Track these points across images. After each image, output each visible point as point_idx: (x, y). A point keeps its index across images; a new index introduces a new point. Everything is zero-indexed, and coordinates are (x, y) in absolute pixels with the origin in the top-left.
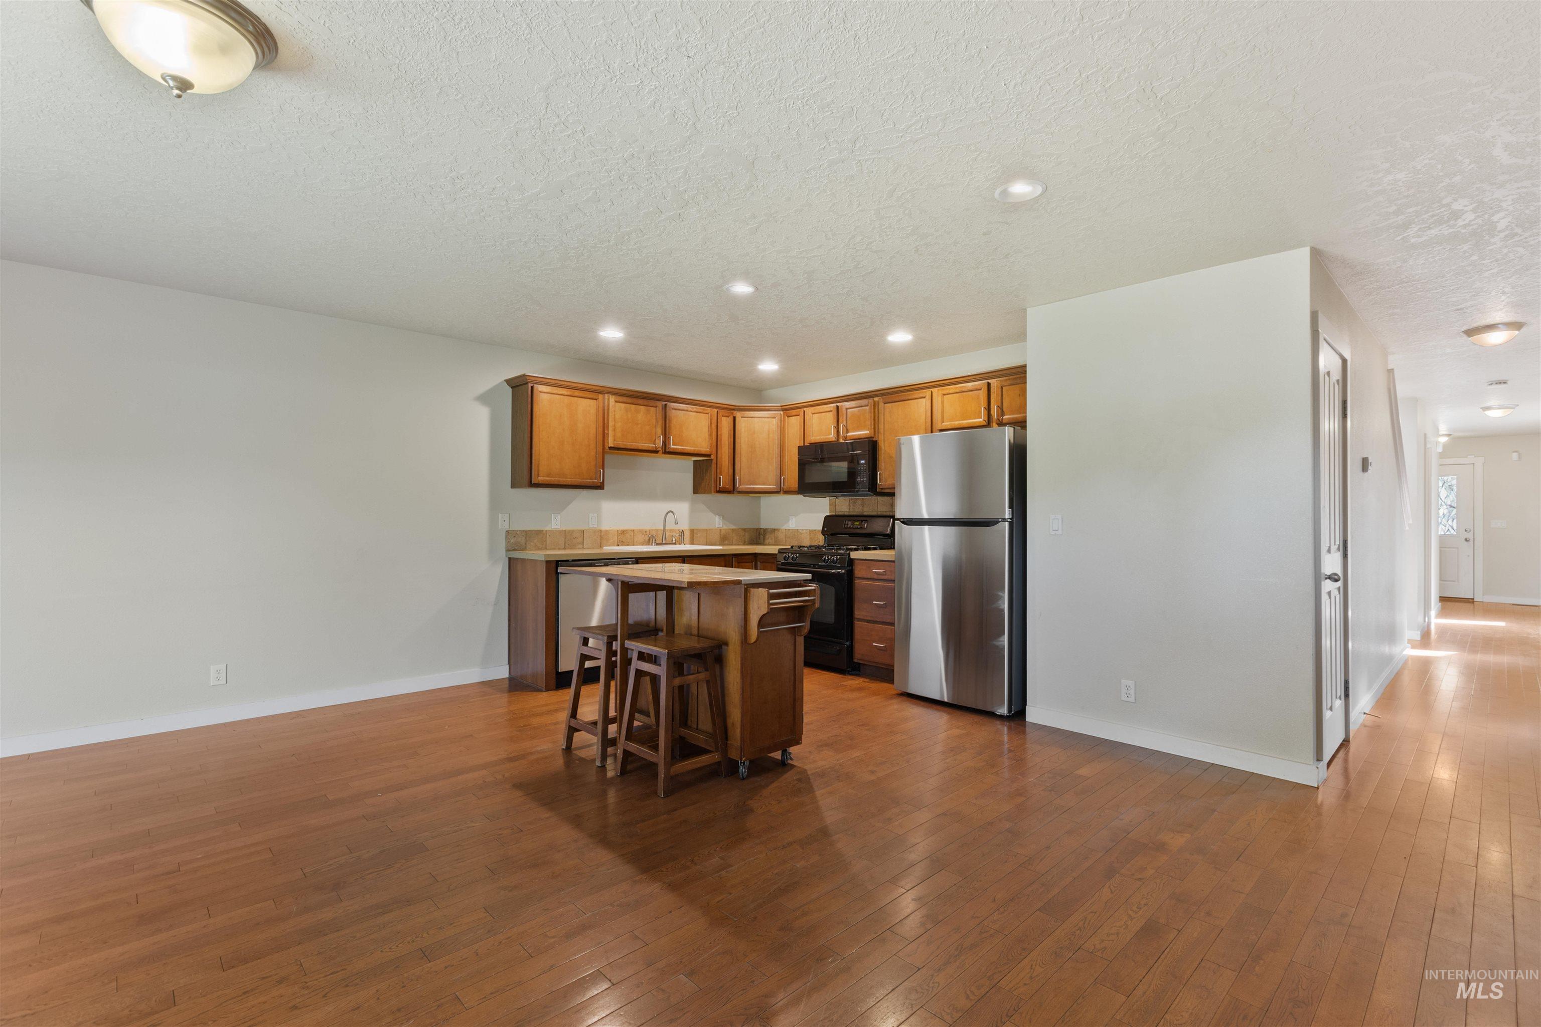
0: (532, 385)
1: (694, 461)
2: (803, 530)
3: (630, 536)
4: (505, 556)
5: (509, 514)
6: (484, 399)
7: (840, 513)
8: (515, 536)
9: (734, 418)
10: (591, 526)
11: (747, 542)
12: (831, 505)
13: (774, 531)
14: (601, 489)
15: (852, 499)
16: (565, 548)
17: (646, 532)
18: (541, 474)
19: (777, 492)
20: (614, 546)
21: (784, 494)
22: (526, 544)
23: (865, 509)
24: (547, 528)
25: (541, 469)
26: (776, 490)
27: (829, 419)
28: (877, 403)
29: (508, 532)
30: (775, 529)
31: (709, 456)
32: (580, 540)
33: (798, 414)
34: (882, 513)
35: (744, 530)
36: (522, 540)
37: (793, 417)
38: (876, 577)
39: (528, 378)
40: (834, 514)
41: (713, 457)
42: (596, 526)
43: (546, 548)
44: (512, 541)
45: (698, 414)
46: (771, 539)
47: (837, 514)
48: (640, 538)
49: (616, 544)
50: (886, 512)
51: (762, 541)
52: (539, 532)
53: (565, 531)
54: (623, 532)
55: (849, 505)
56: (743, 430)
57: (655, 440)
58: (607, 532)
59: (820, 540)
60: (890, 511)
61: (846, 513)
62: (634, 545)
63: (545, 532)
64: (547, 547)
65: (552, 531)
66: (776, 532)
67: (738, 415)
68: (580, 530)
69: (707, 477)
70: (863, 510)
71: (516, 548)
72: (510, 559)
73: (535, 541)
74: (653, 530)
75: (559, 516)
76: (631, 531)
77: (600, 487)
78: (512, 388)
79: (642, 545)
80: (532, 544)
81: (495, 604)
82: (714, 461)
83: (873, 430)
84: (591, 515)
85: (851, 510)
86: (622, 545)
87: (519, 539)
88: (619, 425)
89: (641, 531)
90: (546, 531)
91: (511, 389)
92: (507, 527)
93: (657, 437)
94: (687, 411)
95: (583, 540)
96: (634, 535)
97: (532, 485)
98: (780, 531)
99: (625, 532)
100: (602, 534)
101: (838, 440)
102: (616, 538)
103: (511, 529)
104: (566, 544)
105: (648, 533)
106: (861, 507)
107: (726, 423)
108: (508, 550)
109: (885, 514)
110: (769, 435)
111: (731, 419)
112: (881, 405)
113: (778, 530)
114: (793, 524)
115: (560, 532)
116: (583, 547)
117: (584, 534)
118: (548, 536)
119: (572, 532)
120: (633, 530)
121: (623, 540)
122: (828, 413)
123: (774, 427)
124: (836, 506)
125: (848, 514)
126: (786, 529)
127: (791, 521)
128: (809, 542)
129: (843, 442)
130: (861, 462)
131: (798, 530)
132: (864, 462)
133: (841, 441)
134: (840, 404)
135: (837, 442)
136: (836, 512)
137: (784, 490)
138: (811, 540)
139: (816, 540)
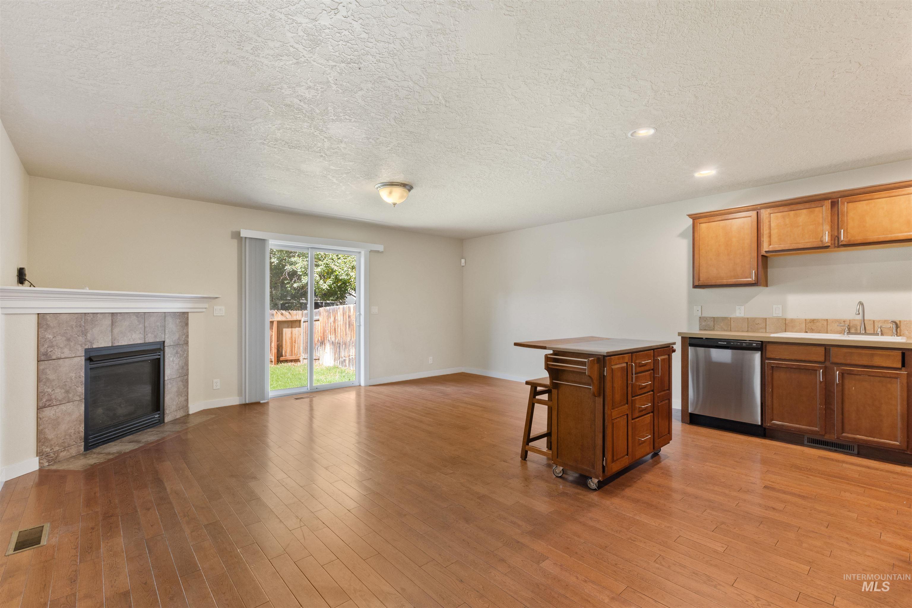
0: (694, 220)
3: (823, 324)
5: (701, 306)
6: (682, 235)
8: (705, 321)
10: (774, 315)
16: (748, 331)
17: (844, 322)
18: (701, 279)
22: (714, 326)
24: (732, 316)
25: (701, 275)
29: (700, 318)
32: (763, 325)
36: (711, 323)
42: (780, 315)
43: (731, 330)
44: (703, 324)
49: (804, 330)
52: (725, 319)
53: (749, 318)
54: (813, 321)
57: (822, 237)
58: (792, 320)
62: (827, 333)
63: (729, 319)
65: (737, 319)
68: (763, 318)
71: (706, 329)
73: (722, 325)
74: (855, 320)
75: (743, 307)
76: (824, 320)
80: (719, 326)
84: (774, 306)
86: (812, 333)
87: (709, 323)
88: (774, 232)
89: (837, 321)
90: (731, 318)
92: (700, 315)
93: (824, 234)
95: (766, 326)
96: (827, 325)
99: (815, 321)
100: (787, 322)
102: (804, 326)
103: (702, 316)
104: (749, 328)
108: (700, 330)
115: (743, 319)
116: (766, 331)
117: (766, 322)
118: (732, 322)
119: (754, 319)
120: (827, 320)
121: (813, 328)
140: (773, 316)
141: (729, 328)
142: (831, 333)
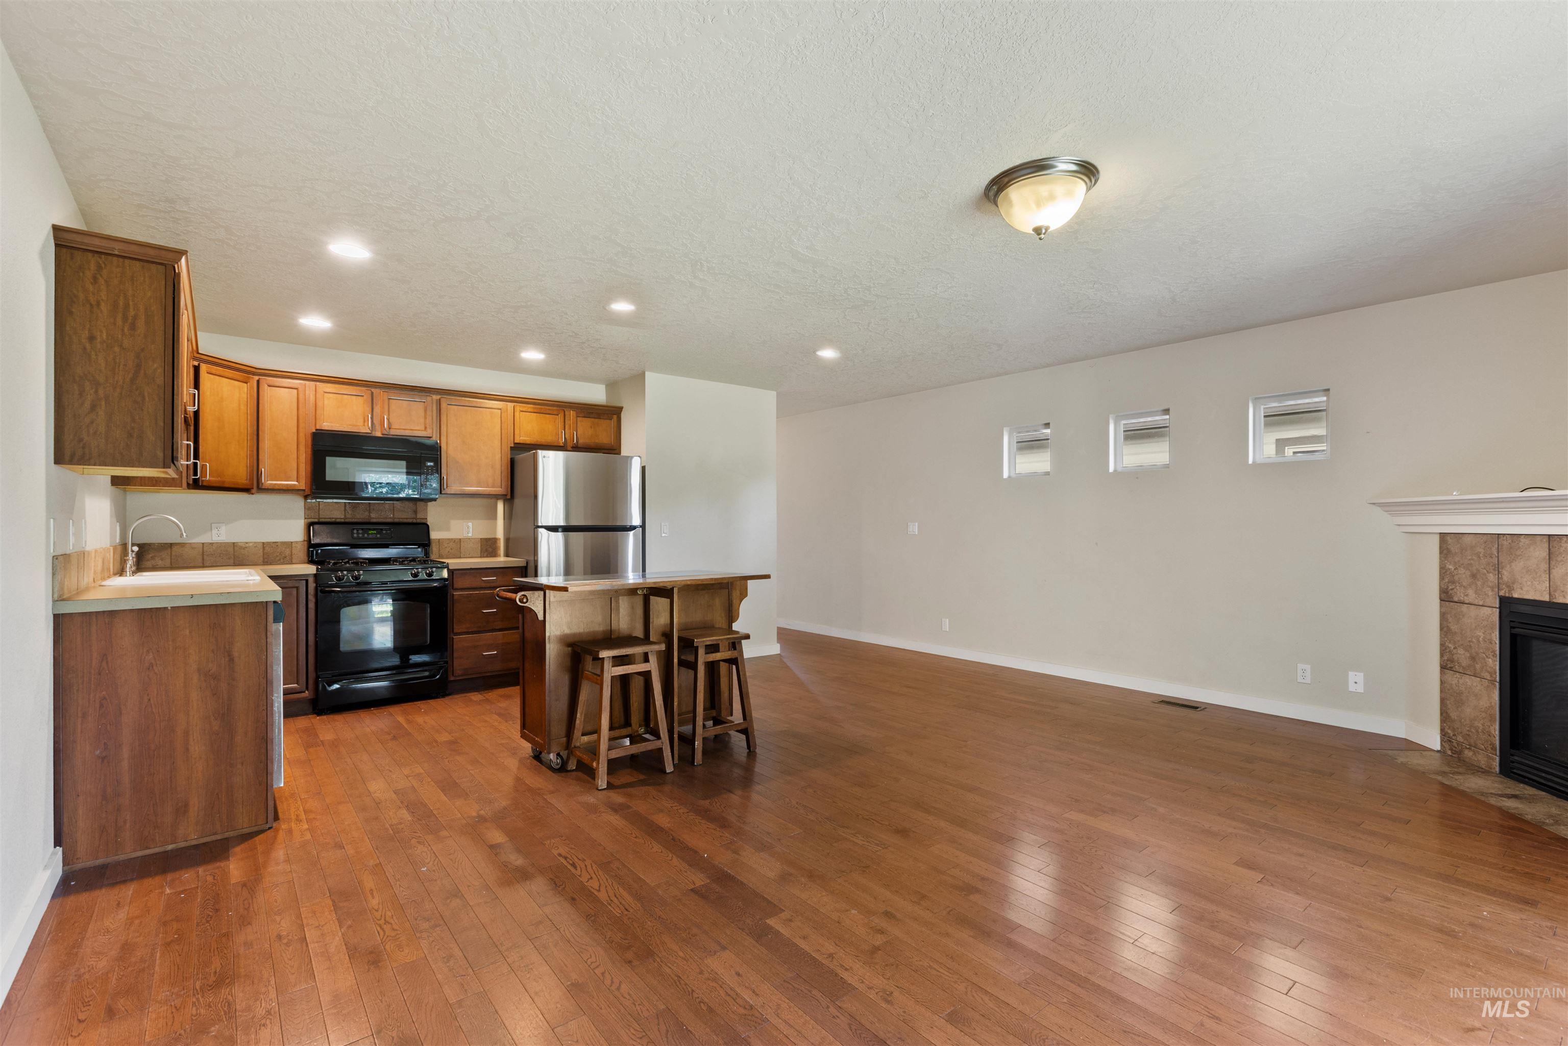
0: (177, 271)
2: (247, 543)
9: (196, 373)
12: (307, 508)
15: (349, 503)
19: (247, 490)
21: (258, 493)
23: (373, 515)
26: (246, 487)
27: (359, 405)
28: (436, 401)
29: (55, 558)
30: (171, 544)
33: (294, 386)
34: (401, 520)
37: (284, 389)
38: (484, 585)
40: (316, 520)
46: (162, 560)
47: (321, 520)
50: (407, 519)
56: (208, 393)
59: (298, 556)
60: (413, 518)
61: (338, 520)
66: (175, 549)
67: (204, 367)
70: (370, 516)
72: (55, 618)
78: (55, 246)
83: (432, 431)
85: (348, 516)
90: (71, 555)
92: (53, 550)
106: (367, 513)
109: (405, 521)
110: (239, 405)
112: (444, 406)
113: (182, 545)
114: (221, 535)
122: (354, 397)
123: (245, 396)
124: (319, 511)
125: (343, 520)
126: (203, 544)
127: (214, 531)
128: (262, 559)
129: (381, 436)
130: (429, 464)
131: (234, 543)
132: (432, 464)
133: (378, 434)
134: (373, 390)
135: (371, 435)
136: (319, 518)
137: (263, 487)
138: (265, 556)
139: (277, 556)
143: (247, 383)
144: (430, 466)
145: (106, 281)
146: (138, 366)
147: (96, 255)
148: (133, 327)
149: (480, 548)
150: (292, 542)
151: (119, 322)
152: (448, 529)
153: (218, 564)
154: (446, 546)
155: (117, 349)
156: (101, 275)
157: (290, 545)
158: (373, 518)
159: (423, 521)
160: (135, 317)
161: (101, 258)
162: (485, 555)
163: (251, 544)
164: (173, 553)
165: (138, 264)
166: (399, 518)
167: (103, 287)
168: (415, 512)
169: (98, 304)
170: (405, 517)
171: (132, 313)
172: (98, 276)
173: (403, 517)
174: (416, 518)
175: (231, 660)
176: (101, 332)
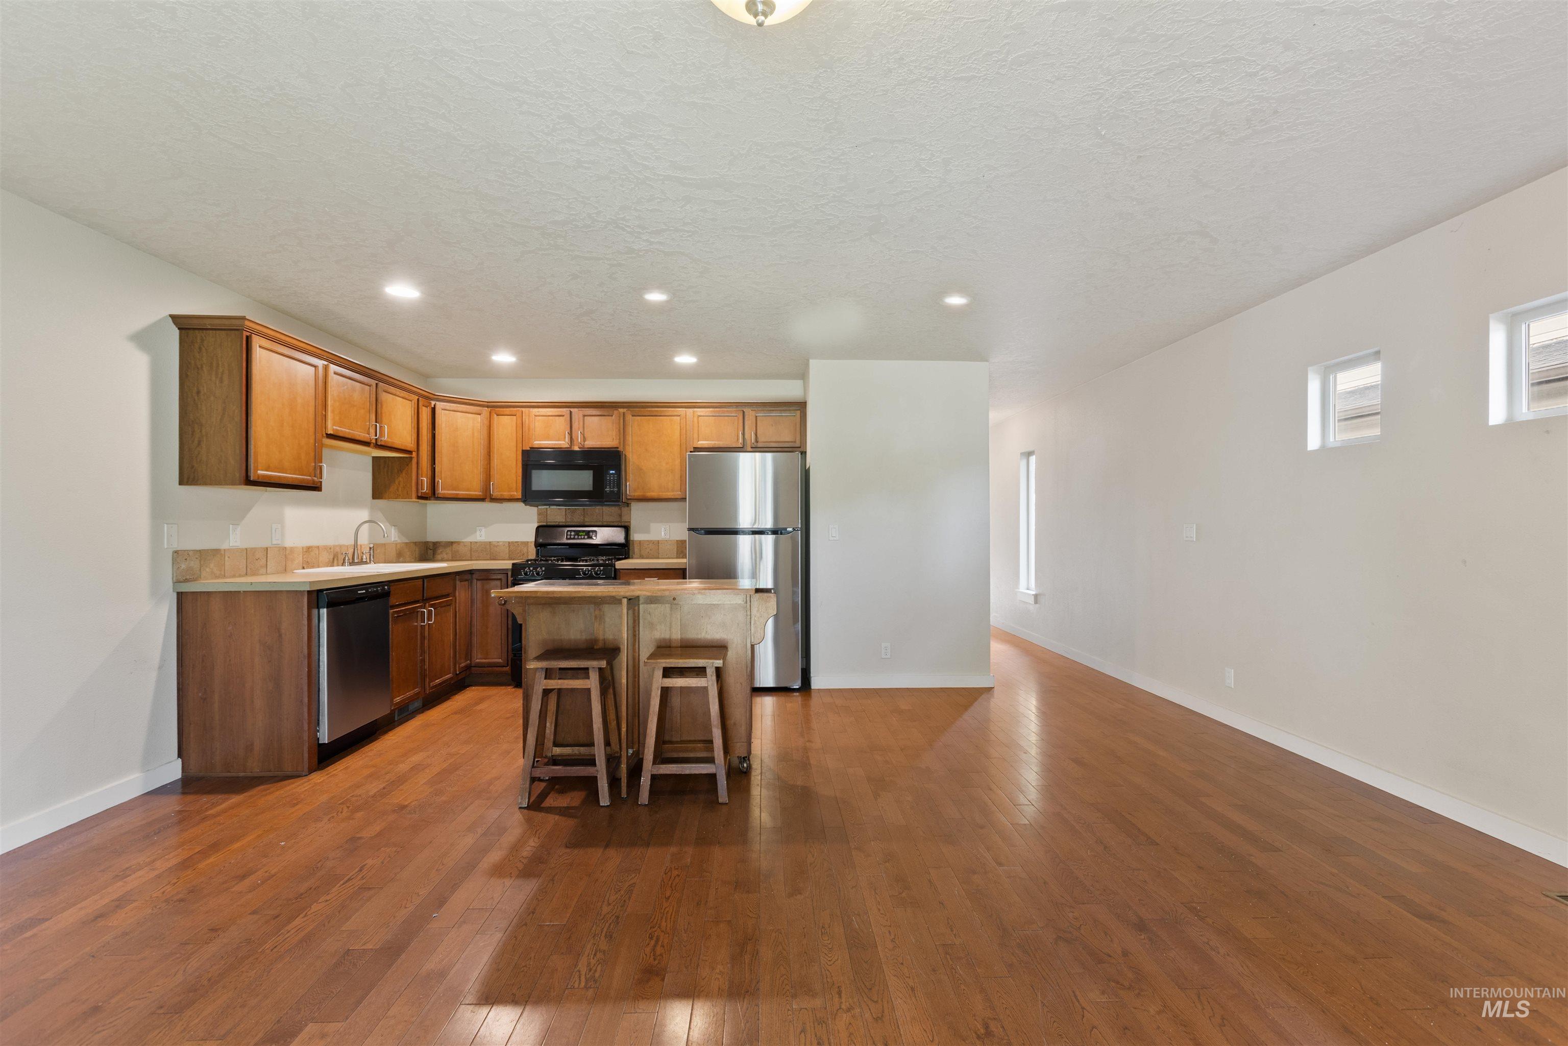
0: (248, 334)
1: (374, 458)
2: (498, 542)
3: (315, 554)
4: (171, 590)
5: (178, 525)
6: (142, 339)
7: (552, 524)
8: (186, 559)
9: (434, 410)
10: (274, 542)
11: (417, 559)
12: (539, 514)
13: (452, 545)
14: (319, 491)
15: (569, 509)
16: (246, 575)
17: (330, 548)
18: (259, 468)
19: (482, 500)
20: (300, 569)
21: (491, 502)
22: (200, 570)
23: (586, 519)
24: (224, 546)
26: (482, 497)
27: (561, 424)
28: (622, 414)
29: (176, 552)
30: (452, 542)
31: (410, 452)
32: (264, 561)
33: (514, 413)
35: (415, 543)
36: (195, 564)
37: (506, 417)
39: (247, 323)
40: (545, 524)
41: (414, 454)
42: (279, 542)
43: (224, 575)
44: (183, 566)
45: (404, 400)
46: (447, 554)
47: (549, 524)
48: (325, 557)
49: (301, 565)
50: (613, 522)
51: (432, 557)
52: (216, 552)
53: (246, 549)
54: (308, 549)
55: (566, 515)
56: (444, 425)
57: (369, 428)
58: (292, 550)
59: (532, 554)
63: (222, 552)
64: (226, 574)
65: (231, 551)
66: (454, 546)
67: (440, 405)
68: (264, 548)
69: (401, 479)
70: (584, 520)
71: (187, 576)
72: (178, 593)
73: (212, 565)
75: (239, 528)
76: (315, 545)
77: (317, 488)
78: (179, 329)
79: (327, 567)
80: (207, 570)
81: (159, 668)
82: (414, 461)
83: (618, 440)
84: (274, 526)
85: (568, 520)
86: (308, 568)
87: (192, 564)
88: (338, 403)
89: (327, 548)
90: (225, 550)
91: (178, 331)
92: (174, 546)
93: (371, 425)
94: (395, 395)
95: (267, 562)
96: (319, 554)
97: (249, 482)
98: (462, 544)
100: (287, 553)
101: (570, 448)
102: (301, 558)
103: (180, 549)
104: (248, 569)
105: (332, 550)
106: (582, 518)
107: (425, 413)
108: (176, 582)
110: (473, 434)
111: (429, 410)
112: (629, 417)
113: (458, 543)
114: (482, 536)
115: (240, 550)
116: (267, 572)
117: (267, 554)
118: (227, 558)
119: (254, 550)
120: (318, 547)
121: (308, 561)
122: (557, 417)
123: (479, 425)
124: (547, 516)
125: (564, 524)
126: (471, 542)
127: (478, 533)
128: (508, 555)
129: (579, 449)
130: (611, 472)
131: (490, 542)
132: (614, 472)
133: (576, 448)
134: (572, 410)
135: (570, 449)
136: (547, 522)
137: (493, 497)
138: (510, 553)
139: (518, 553)
140: (272, 544)
141: (223, 573)
142: (321, 567)
143: (480, 414)
144: (612, 474)
145: (206, 349)
146: (224, 409)
147: (200, 331)
148: (221, 381)
149: (676, 549)
150: (528, 542)
151: (214, 378)
152: (647, 531)
153: (480, 559)
154: (646, 546)
155: (212, 398)
156: (203, 345)
157: (526, 544)
158: (587, 522)
159: (626, 524)
160: (222, 374)
161: (203, 332)
162: (681, 556)
163: (501, 543)
164: (453, 549)
165: (223, 332)
166: (607, 522)
167: (204, 354)
168: (620, 516)
169: (202, 367)
170: (612, 520)
171: (221, 370)
172: (202, 346)
173: (610, 520)
174: (620, 521)
175: (280, 635)
176: (203, 387)
